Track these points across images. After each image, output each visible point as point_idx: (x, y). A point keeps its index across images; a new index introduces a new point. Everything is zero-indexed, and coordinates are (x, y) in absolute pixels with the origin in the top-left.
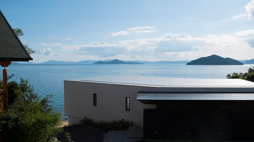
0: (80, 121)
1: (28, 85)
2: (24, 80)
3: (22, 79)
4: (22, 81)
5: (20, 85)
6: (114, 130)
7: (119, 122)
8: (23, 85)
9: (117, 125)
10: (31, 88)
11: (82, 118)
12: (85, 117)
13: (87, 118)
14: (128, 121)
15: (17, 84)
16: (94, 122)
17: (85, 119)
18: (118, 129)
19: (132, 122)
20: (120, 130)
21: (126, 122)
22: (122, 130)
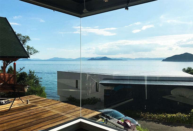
0: (67, 99)
1: (34, 75)
2: (32, 71)
3: (30, 70)
4: (30, 72)
5: (29, 75)
6: (88, 104)
7: (91, 99)
8: (31, 75)
9: (89, 101)
10: (36, 77)
11: (69, 96)
12: (70, 96)
13: (72, 96)
14: (97, 99)
15: (26, 74)
16: (76, 99)
17: (70, 97)
18: (90, 103)
19: (100, 99)
20: (91, 104)
21: (96, 99)
22: (93, 104)
